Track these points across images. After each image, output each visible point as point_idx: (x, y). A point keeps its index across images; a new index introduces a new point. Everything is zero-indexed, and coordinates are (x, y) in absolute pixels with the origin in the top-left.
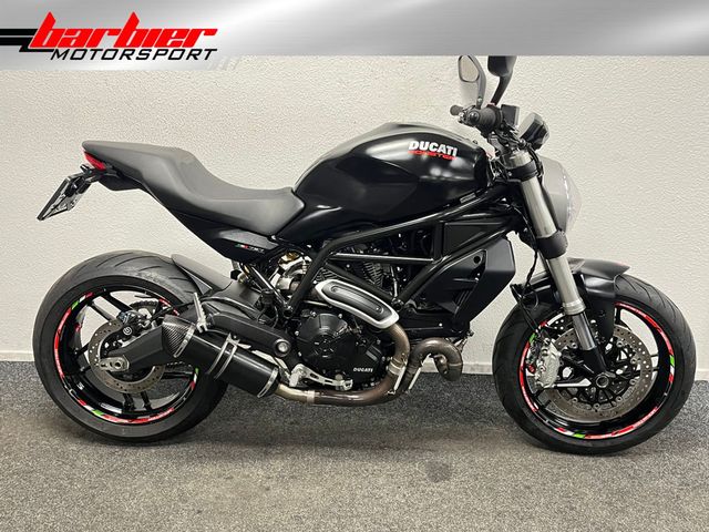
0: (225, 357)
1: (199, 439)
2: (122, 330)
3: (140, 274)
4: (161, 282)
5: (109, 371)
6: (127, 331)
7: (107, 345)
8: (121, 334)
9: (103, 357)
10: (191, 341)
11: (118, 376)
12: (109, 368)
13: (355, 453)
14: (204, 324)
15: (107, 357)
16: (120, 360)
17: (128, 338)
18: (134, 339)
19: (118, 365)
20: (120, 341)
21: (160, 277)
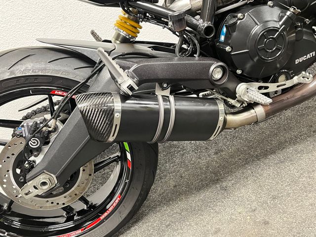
0: (167, 112)
1: (152, 209)
2: (27, 144)
3: (12, 73)
4: (42, 70)
5: (37, 196)
6: (34, 144)
7: (18, 171)
8: (29, 151)
9: (21, 184)
10: (124, 112)
11: (49, 195)
12: (36, 192)
13: (299, 147)
14: (130, 82)
15: (25, 182)
16: (42, 178)
17: (39, 150)
18: (46, 149)
19: (44, 184)
20: (32, 158)
21: (38, 66)
